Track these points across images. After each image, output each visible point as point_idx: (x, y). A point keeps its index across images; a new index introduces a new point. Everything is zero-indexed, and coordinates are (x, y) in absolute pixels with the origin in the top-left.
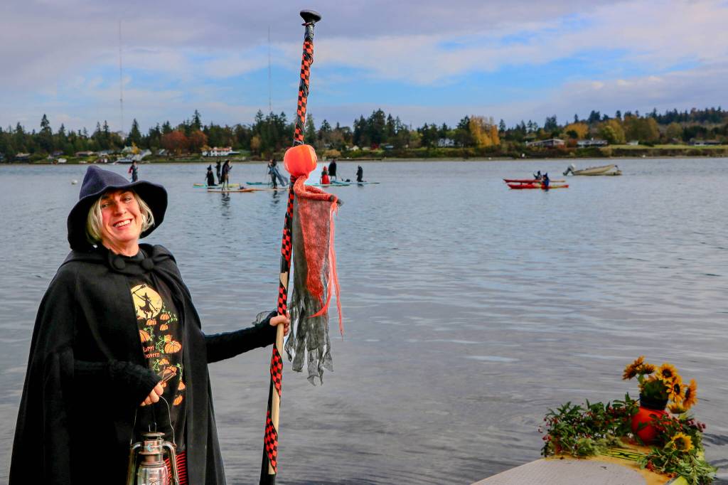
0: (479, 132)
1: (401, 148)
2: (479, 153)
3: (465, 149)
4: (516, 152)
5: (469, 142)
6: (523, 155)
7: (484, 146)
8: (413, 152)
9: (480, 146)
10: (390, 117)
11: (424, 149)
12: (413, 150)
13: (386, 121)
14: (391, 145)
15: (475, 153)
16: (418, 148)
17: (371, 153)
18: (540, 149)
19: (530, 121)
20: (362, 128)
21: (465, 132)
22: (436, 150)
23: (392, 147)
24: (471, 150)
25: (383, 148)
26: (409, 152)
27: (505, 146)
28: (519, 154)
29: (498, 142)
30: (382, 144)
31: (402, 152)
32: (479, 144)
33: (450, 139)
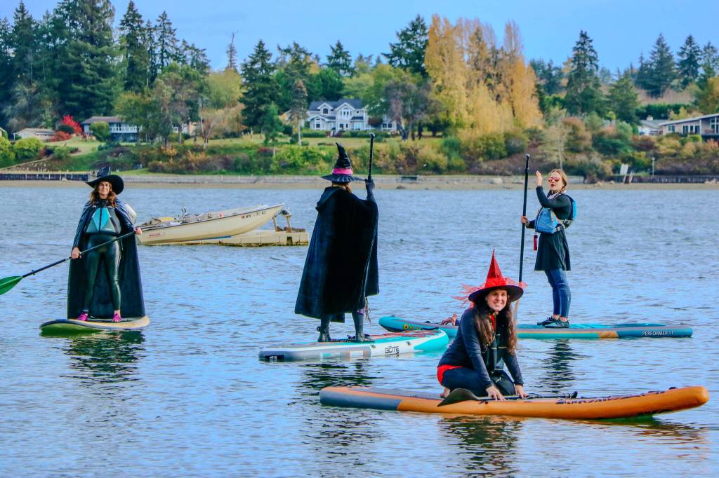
0: (460, 81)
1: (166, 135)
2: (457, 161)
3: (409, 143)
4: (596, 158)
5: (425, 118)
6: (624, 169)
7: (478, 133)
8: (212, 151)
9: (464, 135)
10: (132, 17)
11: (255, 139)
12: (212, 143)
13: (117, 34)
14: (128, 122)
15: (443, 160)
16: (234, 135)
17: (49, 152)
18: (689, 148)
19: (690, 41)
20: (21, 55)
21: (411, 80)
22: (298, 147)
23: (133, 130)
24: (429, 147)
25: (98, 133)
26: (196, 150)
27: (556, 135)
28: (608, 166)
29: (532, 118)
30: (98, 120)
31: (171, 150)
32: (460, 125)
33: (358, 104)
